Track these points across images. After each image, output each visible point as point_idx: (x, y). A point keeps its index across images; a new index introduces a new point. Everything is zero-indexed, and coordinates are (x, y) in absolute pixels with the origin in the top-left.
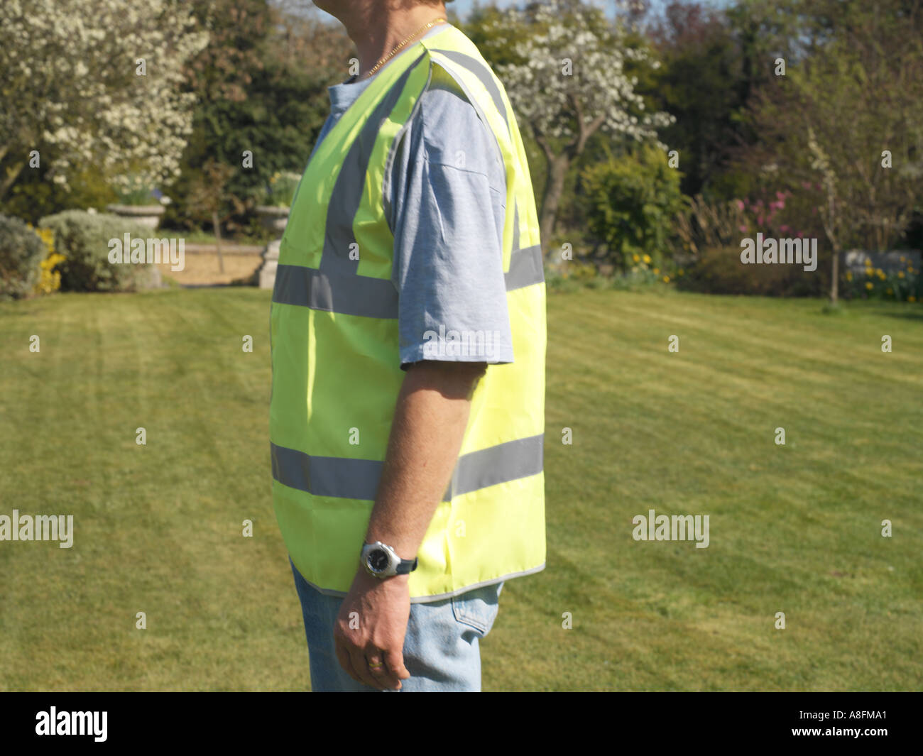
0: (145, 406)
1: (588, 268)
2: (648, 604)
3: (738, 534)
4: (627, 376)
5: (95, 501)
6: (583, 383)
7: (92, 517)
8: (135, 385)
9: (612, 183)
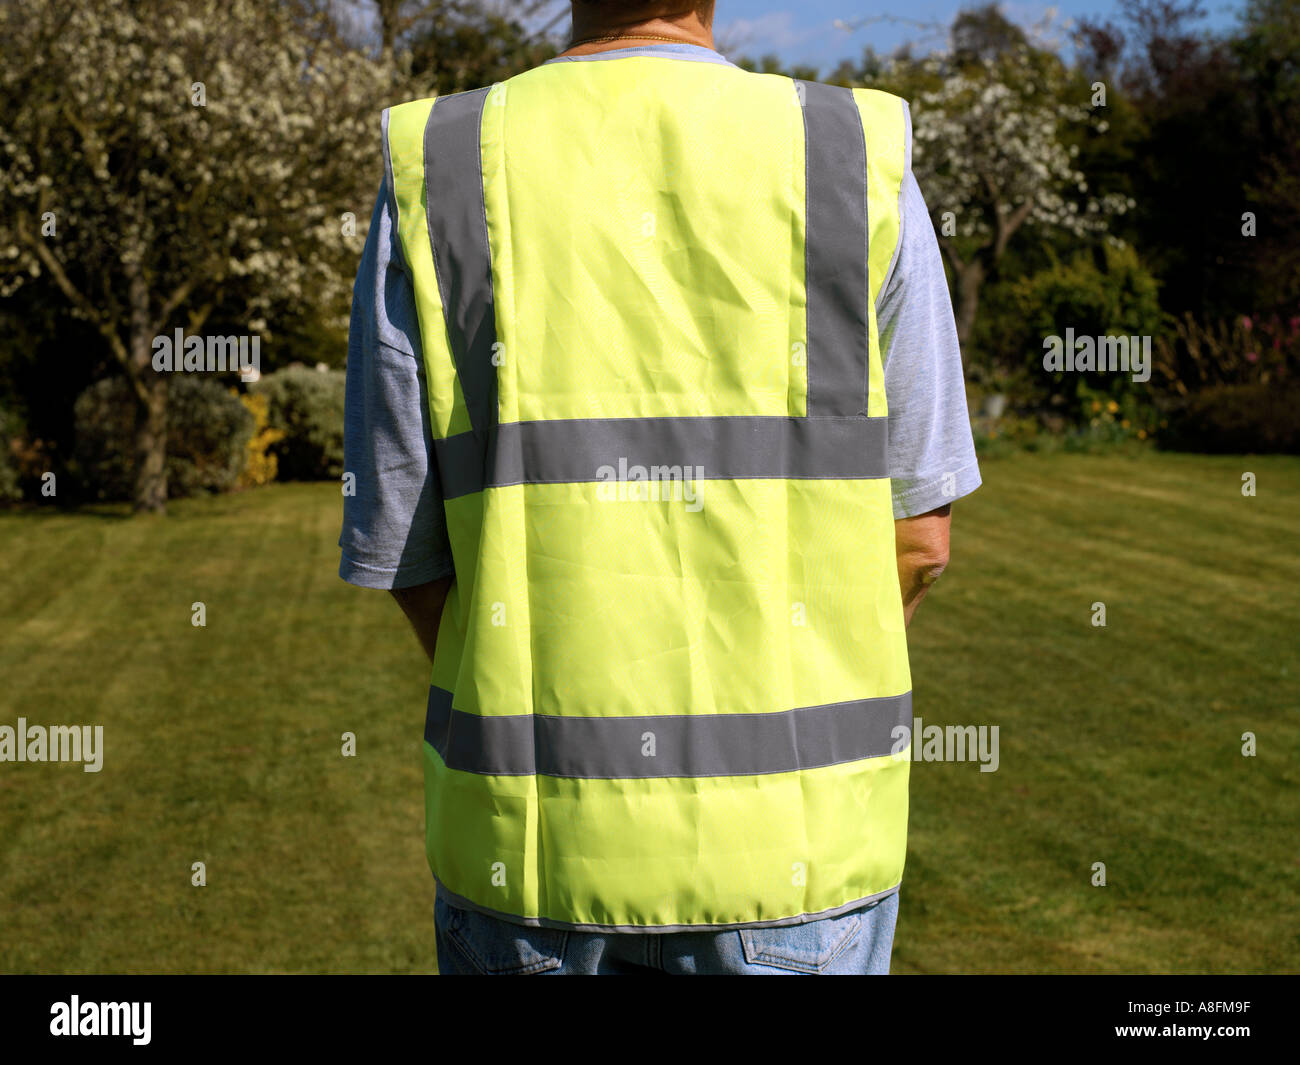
0: (356, 639)
1: (1028, 424)
2: (1013, 913)
3: (1171, 805)
4: (1059, 575)
5: (252, 775)
6: (992, 589)
7: (243, 800)
8: (350, 610)
9: (1058, 299)
